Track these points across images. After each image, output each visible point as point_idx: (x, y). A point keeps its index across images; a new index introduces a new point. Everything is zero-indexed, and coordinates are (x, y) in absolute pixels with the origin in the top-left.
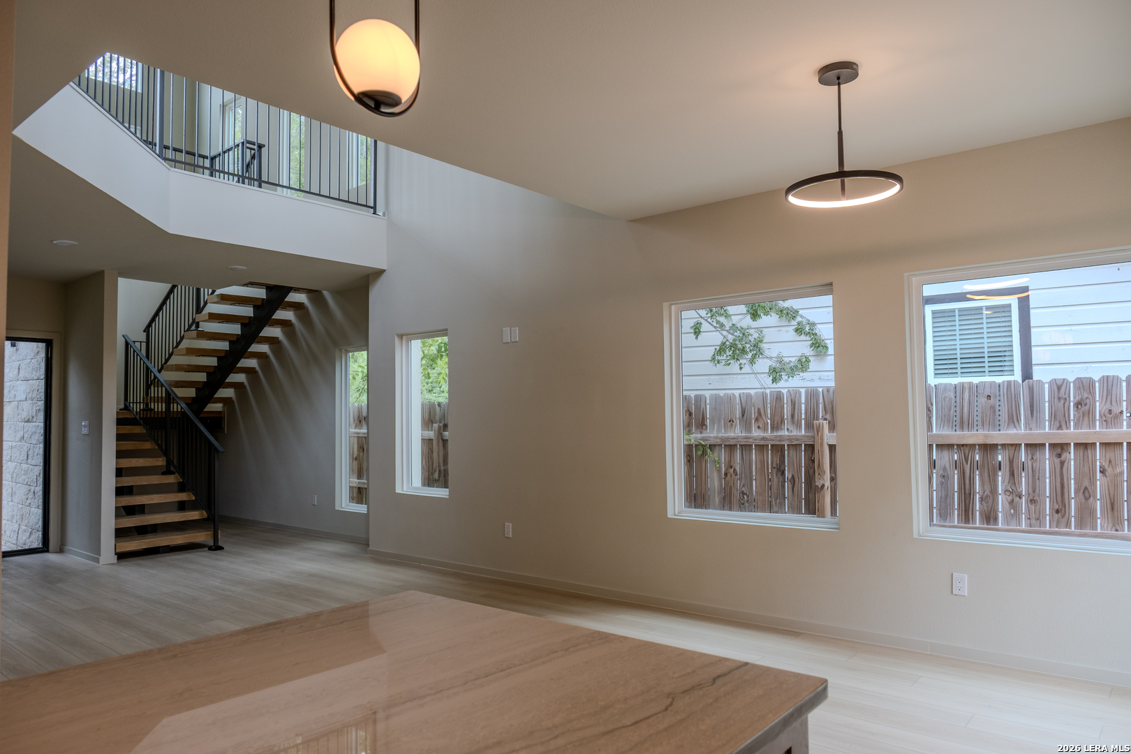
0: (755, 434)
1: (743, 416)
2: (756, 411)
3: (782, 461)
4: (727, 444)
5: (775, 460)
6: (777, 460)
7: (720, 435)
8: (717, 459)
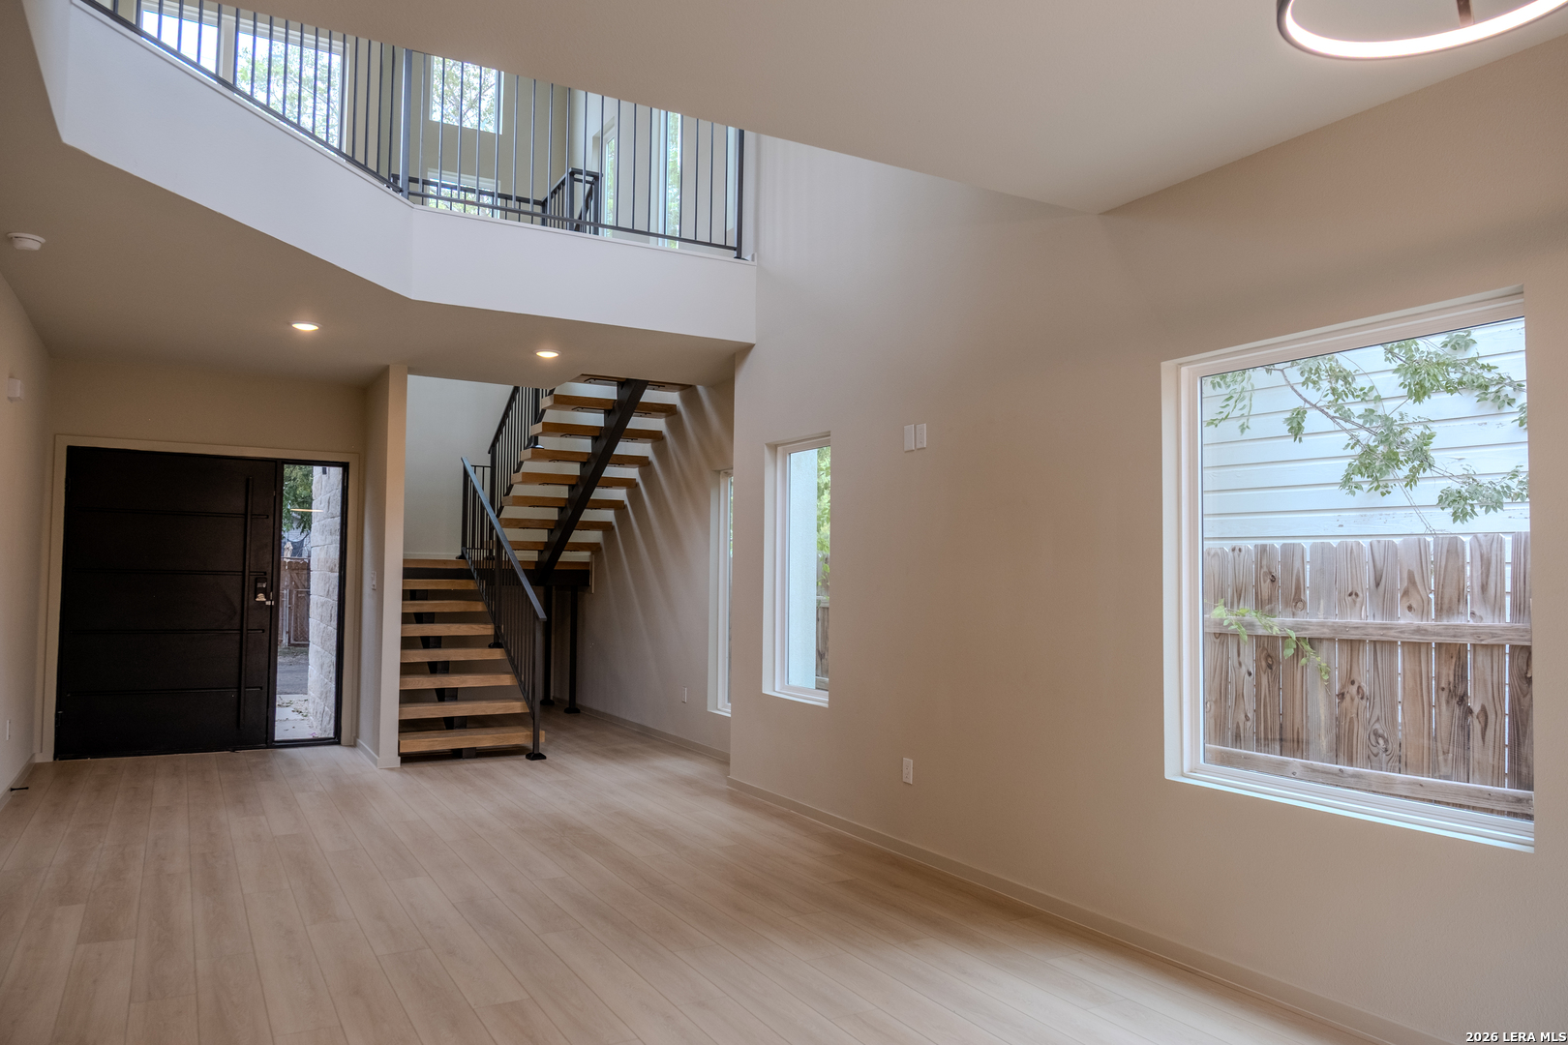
0: (1402, 622)
1: (1378, 585)
2: (1405, 575)
3: (1461, 677)
4: (1345, 637)
5: (1444, 672)
6: (1448, 673)
7: (1332, 620)
8: (1324, 664)
